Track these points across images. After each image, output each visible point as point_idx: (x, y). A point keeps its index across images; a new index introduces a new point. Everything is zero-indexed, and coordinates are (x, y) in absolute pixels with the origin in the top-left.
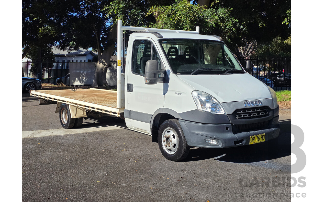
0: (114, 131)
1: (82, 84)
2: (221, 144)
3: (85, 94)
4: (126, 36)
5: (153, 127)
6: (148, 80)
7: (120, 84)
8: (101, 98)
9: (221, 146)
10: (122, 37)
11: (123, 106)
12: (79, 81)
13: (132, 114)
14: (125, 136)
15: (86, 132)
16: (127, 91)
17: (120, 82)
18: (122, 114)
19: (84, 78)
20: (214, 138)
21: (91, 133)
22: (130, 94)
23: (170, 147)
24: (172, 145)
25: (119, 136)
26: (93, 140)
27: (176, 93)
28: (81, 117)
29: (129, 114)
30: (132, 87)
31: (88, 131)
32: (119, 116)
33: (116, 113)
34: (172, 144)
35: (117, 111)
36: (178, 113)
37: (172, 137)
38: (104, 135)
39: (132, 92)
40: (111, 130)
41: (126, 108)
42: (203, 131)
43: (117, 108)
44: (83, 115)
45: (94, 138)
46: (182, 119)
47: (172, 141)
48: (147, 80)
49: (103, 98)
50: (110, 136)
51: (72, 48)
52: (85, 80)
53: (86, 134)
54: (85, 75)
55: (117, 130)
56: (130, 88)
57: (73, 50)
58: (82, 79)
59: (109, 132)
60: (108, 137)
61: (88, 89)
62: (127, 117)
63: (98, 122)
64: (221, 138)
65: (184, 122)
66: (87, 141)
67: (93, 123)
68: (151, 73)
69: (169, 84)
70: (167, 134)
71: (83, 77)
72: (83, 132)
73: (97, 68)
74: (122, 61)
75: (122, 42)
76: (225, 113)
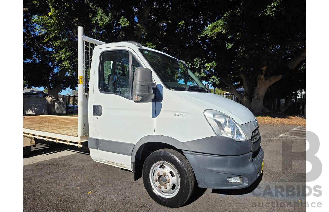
0: (69, 158)
1: (34, 113)
2: (247, 181)
3: (34, 120)
4: (89, 49)
5: (135, 160)
6: (140, 96)
7: (82, 106)
8: (52, 124)
9: (247, 184)
10: (84, 49)
11: (86, 133)
12: (31, 111)
13: (101, 144)
14: (84, 163)
15: (34, 163)
16: (93, 115)
17: (82, 104)
18: (85, 144)
19: (36, 109)
20: (241, 175)
21: (40, 164)
22: (97, 118)
23: (166, 189)
24: (169, 186)
25: (76, 165)
26: (44, 176)
27: (175, 115)
28: (29, 146)
29: (96, 144)
30: (100, 109)
31: (38, 160)
32: (81, 146)
33: (77, 143)
34: (171, 185)
35: (78, 140)
36: (182, 142)
37: (170, 175)
38: (57, 165)
39: (100, 115)
40: (65, 157)
41: (91, 136)
42: (224, 166)
43: (78, 137)
44: (31, 143)
45: (44, 172)
46: (189, 150)
47: (171, 180)
48: (138, 96)
49: (55, 124)
50: (65, 166)
51: (26, 87)
52: (36, 110)
53: (34, 167)
54: (36, 106)
55: (72, 155)
56: (97, 110)
57: (27, 88)
58: (34, 109)
59: (63, 160)
60: (63, 168)
61: (38, 116)
62: (92, 148)
63: (48, 146)
64: (248, 174)
65: (194, 154)
66: (34, 180)
67: (43, 148)
68: (143, 85)
69: (162, 102)
70: (161, 172)
71: (35, 107)
72: (30, 163)
73: (47, 101)
74: (84, 78)
75: (84, 56)
76: (246, 139)
